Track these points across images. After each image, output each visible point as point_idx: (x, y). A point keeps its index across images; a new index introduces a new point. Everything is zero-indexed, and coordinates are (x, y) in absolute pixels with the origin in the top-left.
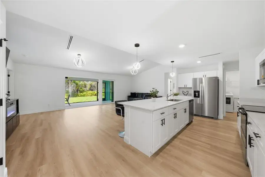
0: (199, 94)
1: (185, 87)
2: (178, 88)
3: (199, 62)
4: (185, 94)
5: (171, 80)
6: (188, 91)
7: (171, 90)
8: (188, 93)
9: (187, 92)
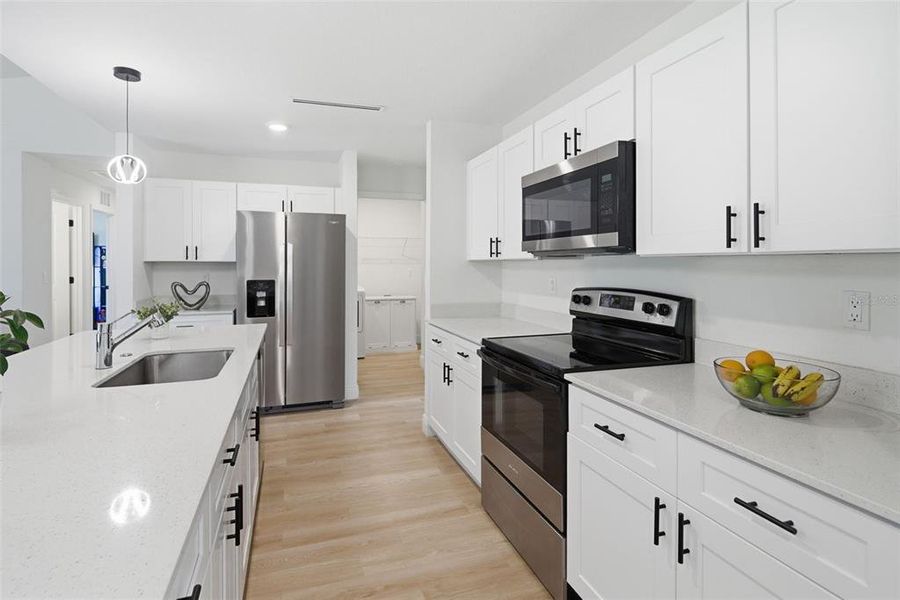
0: (271, 300)
1: (192, 258)
2: (142, 266)
3: (278, 128)
4: (192, 300)
5: (71, 212)
6: (208, 286)
7: (72, 280)
8: (207, 293)
9: (202, 290)
